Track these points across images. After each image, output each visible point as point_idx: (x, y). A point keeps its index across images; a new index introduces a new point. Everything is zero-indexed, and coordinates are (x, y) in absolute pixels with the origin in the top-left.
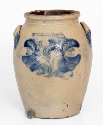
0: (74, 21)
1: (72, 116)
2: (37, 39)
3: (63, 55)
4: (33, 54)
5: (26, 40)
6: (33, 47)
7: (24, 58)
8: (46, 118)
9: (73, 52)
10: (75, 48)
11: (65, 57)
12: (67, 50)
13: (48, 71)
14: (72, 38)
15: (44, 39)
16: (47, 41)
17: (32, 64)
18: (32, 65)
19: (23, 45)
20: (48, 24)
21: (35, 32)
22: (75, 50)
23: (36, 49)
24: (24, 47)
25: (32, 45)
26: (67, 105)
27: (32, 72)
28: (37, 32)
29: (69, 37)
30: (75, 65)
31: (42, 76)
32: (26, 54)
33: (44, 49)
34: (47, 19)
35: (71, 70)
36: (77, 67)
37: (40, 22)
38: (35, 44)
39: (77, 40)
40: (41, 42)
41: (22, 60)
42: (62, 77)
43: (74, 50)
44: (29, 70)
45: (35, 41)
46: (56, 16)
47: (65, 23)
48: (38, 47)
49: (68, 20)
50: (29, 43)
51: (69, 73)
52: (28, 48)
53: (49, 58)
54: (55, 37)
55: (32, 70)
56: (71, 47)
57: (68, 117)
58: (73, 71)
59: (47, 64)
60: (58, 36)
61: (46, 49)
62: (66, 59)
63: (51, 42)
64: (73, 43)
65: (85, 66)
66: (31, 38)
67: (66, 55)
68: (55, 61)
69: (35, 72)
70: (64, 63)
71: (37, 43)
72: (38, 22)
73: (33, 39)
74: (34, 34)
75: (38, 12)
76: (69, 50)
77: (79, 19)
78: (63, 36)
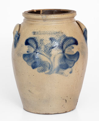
0: (72, 20)
2: (39, 37)
3: (64, 52)
4: (34, 52)
5: (27, 38)
6: (35, 46)
7: (24, 56)
8: (46, 114)
10: (74, 46)
11: (65, 55)
12: (66, 47)
13: (49, 68)
14: (71, 36)
15: (45, 38)
16: (48, 40)
17: (33, 61)
18: (34, 63)
19: (24, 43)
20: (48, 23)
21: (35, 31)
22: (74, 47)
23: (37, 47)
24: (25, 46)
25: (34, 43)
26: (66, 101)
27: (33, 69)
28: (38, 31)
29: (68, 35)
30: (75, 62)
31: (43, 73)
32: (27, 52)
33: (46, 47)
34: (48, 18)
35: (71, 67)
36: (76, 63)
37: (40, 21)
38: (36, 43)
39: (76, 38)
40: (42, 40)
41: (23, 58)
42: (62, 73)
44: (31, 67)
45: (36, 39)
46: (56, 15)
47: (64, 22)
48: (39, 45)
49: (66, 19)
50: (30, 42)
51: (69, 70)
52: (29, 46)
53: (51, 55)
54: (55, 35)
55: (34, 67)
56: (71, 44)
57: (66, 112)
59: (49, 61)
60: (58, 34)
61: (47, 47)
62: (66, 56)
63: (51, 40)
64: (72, 41)
66: (32, 36)
67: (66, 52)
68: (56, 58)
69: (36, 70)
70: (65, 60)
71: (38, 41)
72: (38, 20)
73: (34, 38)
74: (34, 33)
75: (34, 11)
76: (69, 47)
77: (75, 18)
78: (63, 35)
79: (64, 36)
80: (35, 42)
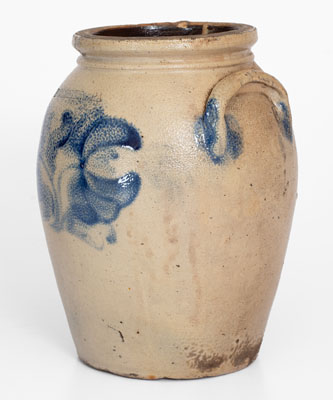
1: (152, 379)
3: (82, 164)
9: (112, 162)
10: (126, 152)
11: (86, 175)
12: (93, 151)
14: (118, 117)
22: (121, 156)
26: (122, 337)
29: (111, 112)
35: (107, 222)
43: (116, 157)
57: (134, 376)
58: (114, 223)
62: (90, 181)
64: (117, 133)
65: (167, 219)
67: (89, 167)
70: (83, 191)
75: (180, 26)
78: (98, 107)
79: (99, 111)
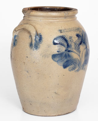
2: (67, 35)
4: (66, 51)
6: (65, 44)
7: (54, 56)
13: (79, 65)
15: (72, 35)
16: (76, 36)
17: (65, 60)
18: (66, 62)
23: (68, 45)
24: (53, 45)
25: (64, 42)
27: (65, 69)
28: (63, 28)
31: (74, 71)
33: (75, 43)
40: (71, 38)
45: (65, 37)
48: (69, 43)
53: (80, 52)
54: (79, 32)
55: (65, 67)
61: (77, 44)
63: (78, 37)
69: (68, 68)
71: (68, 39)
74: (60, 31)
80: (65, 40)
